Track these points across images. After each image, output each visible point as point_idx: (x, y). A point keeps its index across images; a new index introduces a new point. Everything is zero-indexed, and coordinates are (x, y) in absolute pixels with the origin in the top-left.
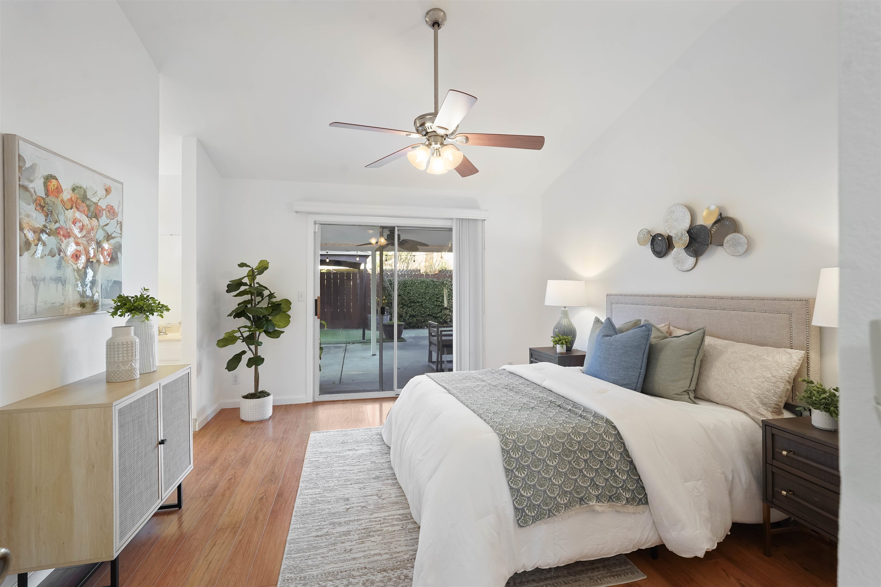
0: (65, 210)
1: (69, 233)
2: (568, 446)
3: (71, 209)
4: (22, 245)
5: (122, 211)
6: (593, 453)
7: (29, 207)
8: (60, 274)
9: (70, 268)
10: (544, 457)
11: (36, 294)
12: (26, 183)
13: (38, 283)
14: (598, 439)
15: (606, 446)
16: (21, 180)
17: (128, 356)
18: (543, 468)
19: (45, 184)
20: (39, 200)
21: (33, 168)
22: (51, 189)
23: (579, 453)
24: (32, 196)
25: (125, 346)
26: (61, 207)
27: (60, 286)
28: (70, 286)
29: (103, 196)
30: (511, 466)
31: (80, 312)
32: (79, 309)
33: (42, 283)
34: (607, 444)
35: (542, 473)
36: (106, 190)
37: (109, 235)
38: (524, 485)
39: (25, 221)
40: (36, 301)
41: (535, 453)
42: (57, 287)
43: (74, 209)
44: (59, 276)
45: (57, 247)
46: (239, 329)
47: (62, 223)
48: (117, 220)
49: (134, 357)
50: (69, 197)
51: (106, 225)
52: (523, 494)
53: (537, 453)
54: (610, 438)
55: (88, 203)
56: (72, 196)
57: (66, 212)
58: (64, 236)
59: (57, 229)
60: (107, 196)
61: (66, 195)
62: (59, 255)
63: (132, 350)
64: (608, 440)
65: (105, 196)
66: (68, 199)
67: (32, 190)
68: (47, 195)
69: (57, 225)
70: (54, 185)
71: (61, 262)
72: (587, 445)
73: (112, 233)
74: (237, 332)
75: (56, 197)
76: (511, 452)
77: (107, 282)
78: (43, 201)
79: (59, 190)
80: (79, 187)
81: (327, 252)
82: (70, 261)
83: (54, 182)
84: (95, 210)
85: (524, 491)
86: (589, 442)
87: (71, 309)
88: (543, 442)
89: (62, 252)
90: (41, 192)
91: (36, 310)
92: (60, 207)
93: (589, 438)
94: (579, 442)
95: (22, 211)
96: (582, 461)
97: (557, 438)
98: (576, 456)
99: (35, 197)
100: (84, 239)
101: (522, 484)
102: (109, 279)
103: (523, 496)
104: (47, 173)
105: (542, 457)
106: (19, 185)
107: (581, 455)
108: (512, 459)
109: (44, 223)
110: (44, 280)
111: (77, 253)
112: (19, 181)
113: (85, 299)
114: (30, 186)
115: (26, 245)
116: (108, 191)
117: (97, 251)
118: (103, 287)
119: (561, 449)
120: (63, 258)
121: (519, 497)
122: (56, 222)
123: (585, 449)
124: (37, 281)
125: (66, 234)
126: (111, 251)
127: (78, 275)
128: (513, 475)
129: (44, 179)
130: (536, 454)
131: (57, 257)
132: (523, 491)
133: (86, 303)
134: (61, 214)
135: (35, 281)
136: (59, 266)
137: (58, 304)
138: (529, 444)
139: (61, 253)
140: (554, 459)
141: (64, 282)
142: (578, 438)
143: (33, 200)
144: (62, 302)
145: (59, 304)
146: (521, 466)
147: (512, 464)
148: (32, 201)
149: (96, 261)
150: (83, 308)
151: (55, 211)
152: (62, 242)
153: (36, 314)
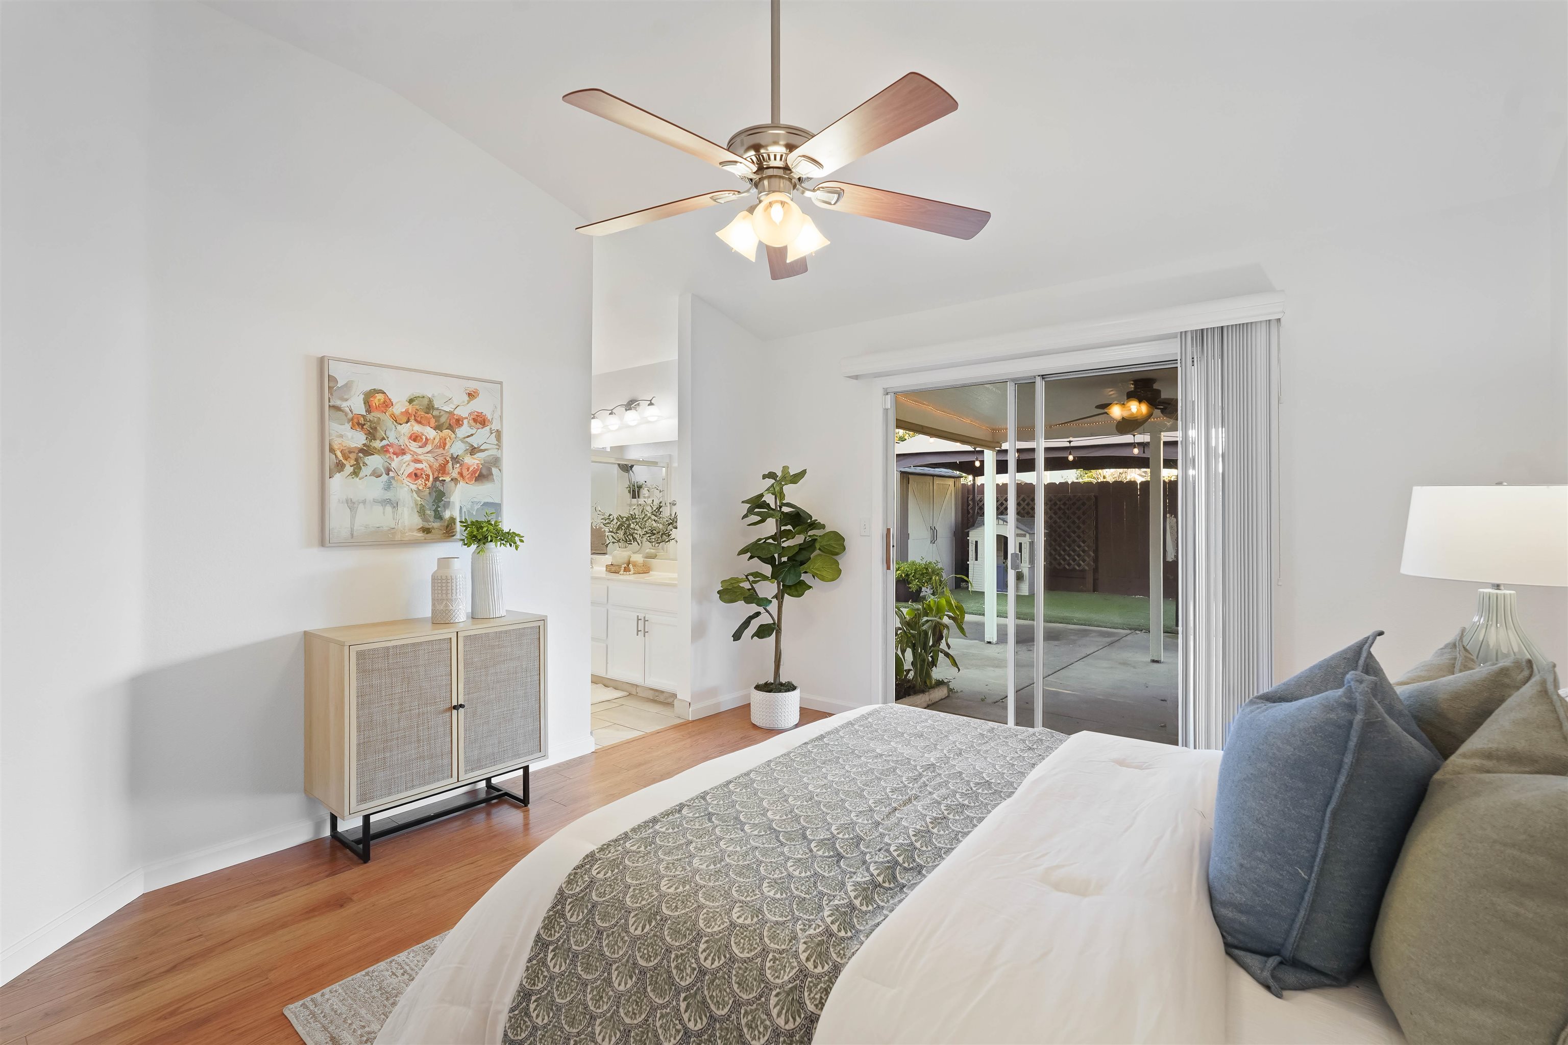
0: (397, 424)
1: (403, 450)
2: (673, 965)
3: (407, 422)
4: (332, 467)
5: (501, 417)
6: (718, 1025)
7: (343, 427)
8: (389, 495)
9: (406, 489)
10: (613, 956)
11: (353, 518)
12: (338, 403)
13: (356, 506)
14: (751, 996)
15: (759, 1032)
16: (331, 400)
17: (447, 594)
18: (596, 980)
19: (367, 402)
20: (358, 418)
21: (348, 386)
22: (374, 405)
23: (685, 999)
24: (346, 415)
25: (440, 581)
26: (391, 423)
27: (389, 509)
28: (405, 509)
29: (464, 402)
30: (551, 934)
31: (423, 538)
32: (420, 535)
33: (361, 506)
34: (766, 1028)
35: (588, 991)
36: (469, 395)
37: (475, 448)
38: (546, 992)
39: (336, 442)
40: (352, 524)
41: (605, 933)
42: (384, 509)
43: (412, 422)
44: (387, 498)
45: (383, 466)
46: (747, 576)
47: (392, 439)
48: (491, 428)
49: (449, 596)
50: (404, 410)
51: (468, 436)
52: (532, 1010)
53: (608, 936)
54: (783, 1016)
55: (435, 413)
56: (408, 408)
57: (399, 427)
58: (394, 453)
59: (383, 447)
60: (472, 402)
61: (399, 408)
62: (388, 474)
63: (447, 586)
64: (775, 1016)
65: (467, 402)
66: (402, 413)
67: (347, 410)
68: (369, 411)
69: (385, 442)
70: (379, 400)
71: (391, 482)
72: (714, 994)
73: (480, 444)
74: (745, 581)
75: (383, 412)
76: (568, 903)
77: (470, 503)
78: (362, 419)
79: (387, 404)
80: (421, 396)
81: (1070, 442)
82: (405, 481)
83: (380, 396)
84: (449, 420)
85: (537, 1006)
86: (725, 990)
87: (407, 534)
88: (634, 919)
89: (392, 471)
90: (360, 409)
91: (352, 535)
92: (389, 422)
93: (734, 978)
94: (702, 972)
95: (332, 432)
96: (679, 1027)
97: (669, 928)
98: (674, 1003)
99: (350, 415)
100: (429, 455)
101: (544, 989)
102: (475, 500)
103: (528, 1014)
104: (368, 388)
105: (609, 955)
106: (329, 406)
107: (686, 1011)
108: (562, 920)
109: (365, 442)
110: (364, 502)
111: (416, 472)
112: (329, 402)
113: (430, 524)
114: (344, 405)
115: (338, 466)
116: (471, 395)
117: (453, 468)
118: (464, 510)
119: (656, 961)
120: (393, 478)
121: (520, 1013)
122: (383, 439)
123: (704, 1001)
124: (354, 503)
125: (397, 451)
126: (478, 467)
127: (418, 496)
128: (542, 955)
129: (365, 395)
130: (604, 937)
131: (384, 477)
132: (536, 1003)
133: (433, 528)
134: (391, 430)
135: (352, 505)
136: (388, 487)
137: (385, 528)
138: (608, 906)
139: (390, 473)
140: (626, 975)
141: (395, 505)
142: (709, 961)
143: (348, 419)
144: (393, 526)
145: (387, 529)
146: (566, 946)
147: (555, 931)
148: (346, 421)
149: (450, 479)
150: (427, 533)
151: (380, 427)
152: (393, 460)
153: (352, 538)
